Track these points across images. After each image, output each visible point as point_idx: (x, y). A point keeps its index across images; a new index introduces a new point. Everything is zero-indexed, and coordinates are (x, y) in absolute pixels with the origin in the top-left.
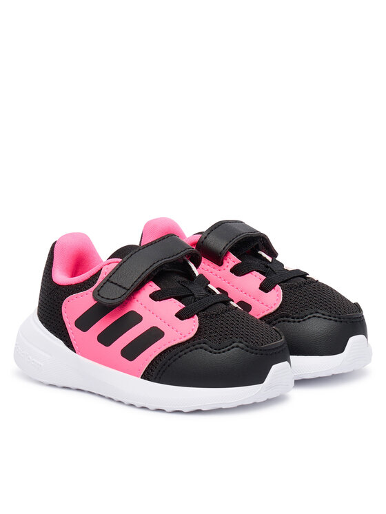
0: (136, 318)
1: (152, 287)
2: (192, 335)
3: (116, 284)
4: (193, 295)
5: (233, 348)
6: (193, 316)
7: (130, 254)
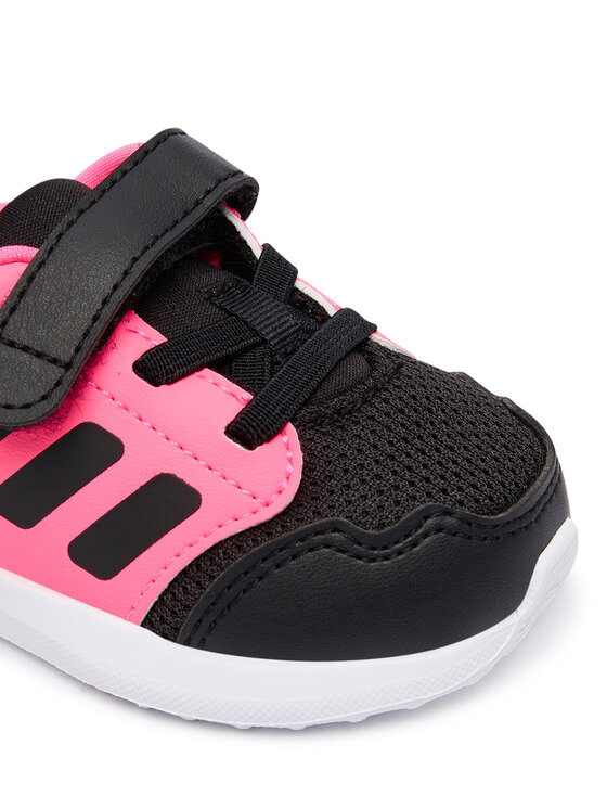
0: (100, 449)
1: (141, 337)
2: (286, 499)
3: (26, 349)
4: (264, 342)
5: (426, 535)
6: (280, 430)
7: (53, 235)
